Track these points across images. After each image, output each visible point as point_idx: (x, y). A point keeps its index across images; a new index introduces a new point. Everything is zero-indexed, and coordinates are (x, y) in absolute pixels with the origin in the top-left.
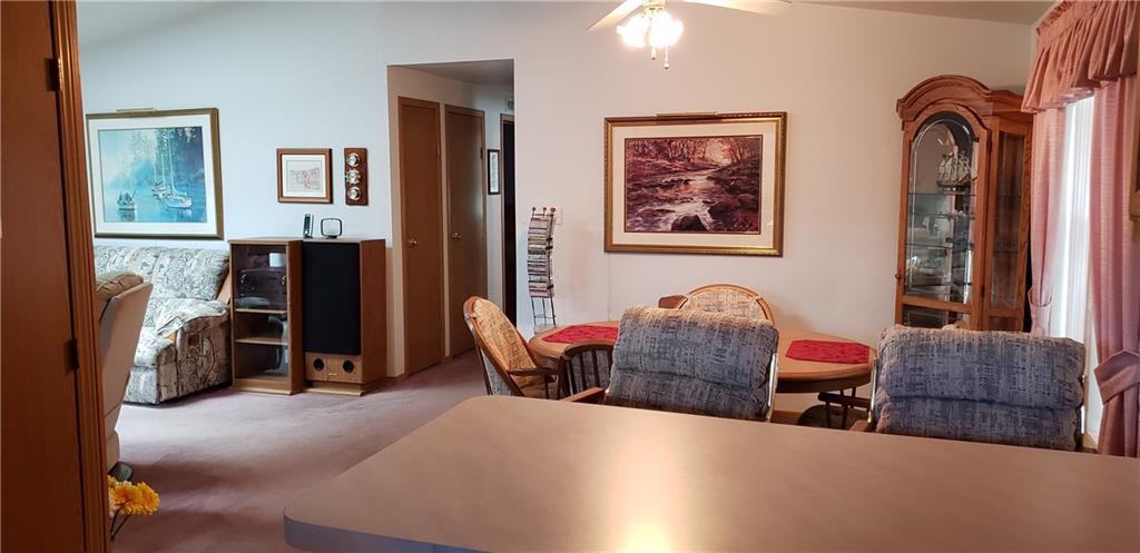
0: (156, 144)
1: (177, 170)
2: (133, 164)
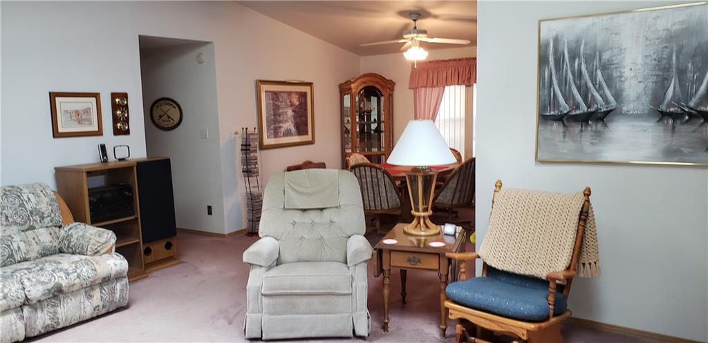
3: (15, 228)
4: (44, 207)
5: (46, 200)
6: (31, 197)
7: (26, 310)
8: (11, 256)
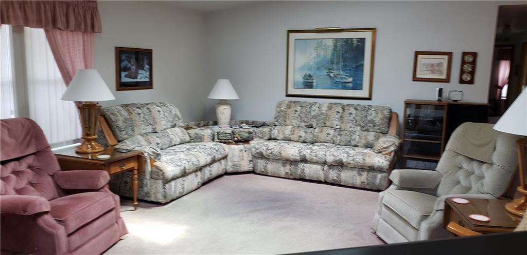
0: (332, 47)
1: (344, 61)
2: (315, 58)
3: (359, 128)
4: (378, 120)
5: (380, 116)
6: (374, 112)
7: (326, 167)
8: (350, 142)
